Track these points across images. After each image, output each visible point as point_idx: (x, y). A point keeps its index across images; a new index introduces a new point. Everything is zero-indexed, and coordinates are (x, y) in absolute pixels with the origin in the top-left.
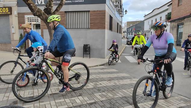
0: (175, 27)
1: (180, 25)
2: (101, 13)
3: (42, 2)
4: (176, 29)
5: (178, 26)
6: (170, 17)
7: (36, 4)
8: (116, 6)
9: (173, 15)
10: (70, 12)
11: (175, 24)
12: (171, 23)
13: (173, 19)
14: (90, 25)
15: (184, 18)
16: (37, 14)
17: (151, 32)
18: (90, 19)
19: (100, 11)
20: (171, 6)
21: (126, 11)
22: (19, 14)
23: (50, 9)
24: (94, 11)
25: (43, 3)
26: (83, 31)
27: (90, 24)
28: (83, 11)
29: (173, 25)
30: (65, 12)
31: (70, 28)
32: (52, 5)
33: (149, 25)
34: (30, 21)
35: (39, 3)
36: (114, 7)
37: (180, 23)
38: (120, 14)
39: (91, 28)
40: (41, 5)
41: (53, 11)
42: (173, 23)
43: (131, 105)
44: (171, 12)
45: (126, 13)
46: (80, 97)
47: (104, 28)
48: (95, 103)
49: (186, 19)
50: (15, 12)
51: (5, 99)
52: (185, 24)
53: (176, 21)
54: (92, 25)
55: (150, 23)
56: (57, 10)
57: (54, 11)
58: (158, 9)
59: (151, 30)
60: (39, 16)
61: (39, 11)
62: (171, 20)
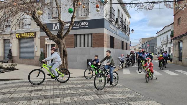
0: (177, 44)
1: (181, 42)
2: (101, 35)
3: (57, 28)
4: (178, 45)
5: (179, 43)
6: (173, 35)
7: (54, 29)
8: (119, 28)
9: (175, 33)
10: (78, 35)
11: (176, 41)
12: (174, 40)
13: (175, 37)
14: (93, 45)
15: (182, 36)
16: (52, 38)
17: (164, 48)
18: (93, 40)
19: (100, 34)
20: (173, 25)
21: (132, 30)
22: (41, 37)
23: (61, 35)
24: (96, 34)
25: (59, 29)
26: (87, 49)
27: (93, 43)
28: (87, 34)
29: (176, 42)
30: (74, 35)
31: (77, 46)
32: (62, 32)
33: (161, 42)
34: (48, 42)
35: (56, 29)
36: (115, 29)
37: (180, 40)
38: (126, 33)
39: (93, 47)
40: (57, 30)
41: (62, 36)
42: (175, 41)
43: (97, 95)
44: (173, 31)
45: (132, 32)
46: (69, 91)
47: (103, 46)
48: (76, 93)
49: (184, 37)
50: (38, 36)
51: (26, 89)
52: (184, 41)
53: (177, 39)
54: (94, 45)
55: (162, 39)
56: (65, 35)
57: (64, 36)
58: (168, 26)
59: (163, 46)
60: (53, 40)
61: (53, 36)
62: (173, 37)
